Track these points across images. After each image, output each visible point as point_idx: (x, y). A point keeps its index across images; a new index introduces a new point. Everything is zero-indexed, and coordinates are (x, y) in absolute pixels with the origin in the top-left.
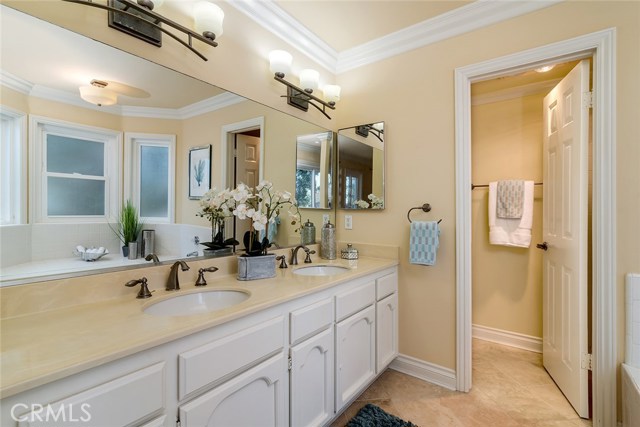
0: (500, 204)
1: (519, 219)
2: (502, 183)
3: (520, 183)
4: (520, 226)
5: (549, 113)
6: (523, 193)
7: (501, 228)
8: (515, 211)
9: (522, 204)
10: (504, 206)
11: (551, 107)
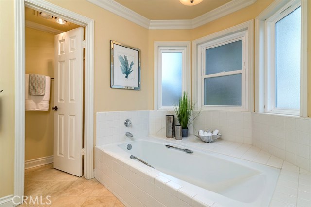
0: (31, 87)
1: (43, 95)
2: (32, 75)
3: (43, 76)
4: (43, 99)
5: (59, 44)
6: (45, 82)
7: (32, 101)
8: (41, 91)
9: (45, 88)
10: (34, 88)
11: (61, 41)
